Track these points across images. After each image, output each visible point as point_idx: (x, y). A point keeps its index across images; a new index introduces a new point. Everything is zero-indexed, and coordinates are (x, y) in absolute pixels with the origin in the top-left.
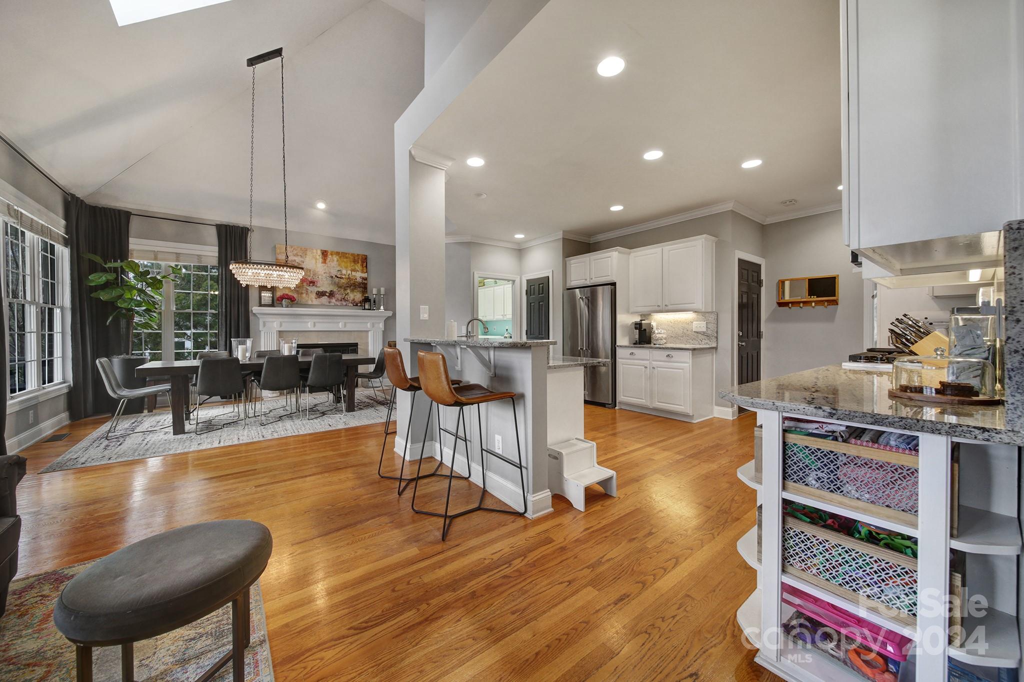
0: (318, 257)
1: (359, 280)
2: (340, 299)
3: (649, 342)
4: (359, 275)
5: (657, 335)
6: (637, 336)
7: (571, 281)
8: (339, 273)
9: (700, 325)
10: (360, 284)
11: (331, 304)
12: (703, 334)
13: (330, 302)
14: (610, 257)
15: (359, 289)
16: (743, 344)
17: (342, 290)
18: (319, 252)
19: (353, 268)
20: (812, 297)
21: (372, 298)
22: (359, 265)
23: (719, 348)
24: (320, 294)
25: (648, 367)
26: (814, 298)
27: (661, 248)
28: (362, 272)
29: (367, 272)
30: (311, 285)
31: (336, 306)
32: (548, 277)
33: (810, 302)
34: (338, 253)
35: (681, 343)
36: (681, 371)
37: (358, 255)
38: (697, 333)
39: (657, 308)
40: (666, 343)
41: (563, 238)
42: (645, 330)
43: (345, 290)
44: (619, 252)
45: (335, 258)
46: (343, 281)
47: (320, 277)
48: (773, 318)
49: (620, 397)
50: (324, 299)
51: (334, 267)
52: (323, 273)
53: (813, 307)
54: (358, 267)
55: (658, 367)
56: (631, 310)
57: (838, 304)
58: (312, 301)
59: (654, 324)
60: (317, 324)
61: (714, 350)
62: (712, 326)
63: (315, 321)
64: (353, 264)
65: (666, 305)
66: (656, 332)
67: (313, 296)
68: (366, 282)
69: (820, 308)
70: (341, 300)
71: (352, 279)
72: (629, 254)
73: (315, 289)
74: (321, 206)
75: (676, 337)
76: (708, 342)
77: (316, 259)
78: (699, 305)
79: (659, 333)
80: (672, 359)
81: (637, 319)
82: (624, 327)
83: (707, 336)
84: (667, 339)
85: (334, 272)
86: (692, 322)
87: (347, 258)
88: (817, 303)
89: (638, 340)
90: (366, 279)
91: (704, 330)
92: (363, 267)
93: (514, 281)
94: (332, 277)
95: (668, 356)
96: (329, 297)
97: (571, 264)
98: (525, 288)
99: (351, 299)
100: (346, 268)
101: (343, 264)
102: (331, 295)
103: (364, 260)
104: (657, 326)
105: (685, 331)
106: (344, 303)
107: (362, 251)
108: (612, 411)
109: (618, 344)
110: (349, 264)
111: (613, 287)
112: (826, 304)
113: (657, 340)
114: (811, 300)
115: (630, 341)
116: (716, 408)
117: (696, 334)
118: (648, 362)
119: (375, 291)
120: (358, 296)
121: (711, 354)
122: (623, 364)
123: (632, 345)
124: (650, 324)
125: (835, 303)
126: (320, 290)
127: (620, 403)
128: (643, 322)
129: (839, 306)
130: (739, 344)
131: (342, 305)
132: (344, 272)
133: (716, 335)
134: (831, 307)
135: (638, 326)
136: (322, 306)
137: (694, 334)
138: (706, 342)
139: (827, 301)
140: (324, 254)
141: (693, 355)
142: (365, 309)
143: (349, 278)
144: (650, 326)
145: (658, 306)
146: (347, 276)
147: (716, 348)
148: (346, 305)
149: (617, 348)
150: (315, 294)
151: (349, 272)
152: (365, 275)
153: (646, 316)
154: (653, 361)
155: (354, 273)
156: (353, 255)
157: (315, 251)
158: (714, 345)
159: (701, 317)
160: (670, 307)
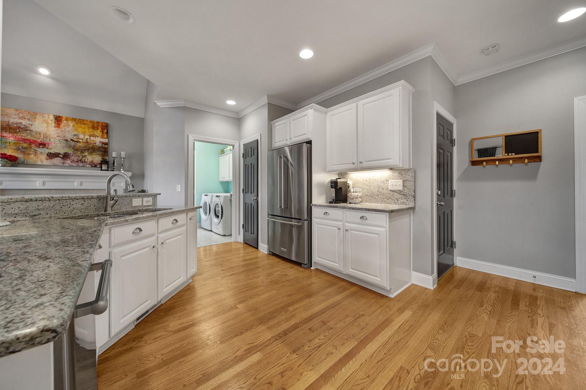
0: (50, 122)
1: (98, 144)
2: (75, 160)
3: (345, 200)
4: (98, 140)
5: (353, 194)
6: (334, 195)
7: (275, 143)
8: (76, 137)
9: (396, 184)
10: (99, 148)
11: (66, 165)
12: (399, 192)
13: (63, 163)
14: (306, 115)
15: (98, 152)
16: (442, 203)
17: (79, 153)
18: (52, 117)
19: (92, 133)
20: (510, 154)
21: (111, 160)
22: (99, 131)
23: (416, 208)
24: (51, 156)
25: (342, 229)
26: (514, 155)
27: (355, 104)
28: (102, 137)
29: (107, 138)
30: (41, 146)
31: (71, 167)
32: (258, 140)
33: (508, 160)
34: (74, 120)
35: (377, 202)
36: (376, 236)
37: (98, 122)
38: (393, 191)
39: (352, 166)
40: (361, 202)
41: (268, 103)
42: (341, 188)
43: (82, 152)
44: (314, 110)
45: (71, 124)
46: (79, 144)
47: (52, 140)
48: (465, 177)
49: (315, 258)
50: (57, 161)
51: (69, 131)
52: (56, 136)
53: (511, 165)
54: (98, 132)
55: (351, 230)
56: (328, 169)
57: (541, 161)
58: (42, 162)
59: (350, 182)
60: (47, 183)
61: (412, 210)
62: (410, 185)
63: (44, 180)
64: (91, 130)
65: (361, 163)
66: (352, 190)
67: (44, 157)
68: (106, 146)
69: (518, 166)
70: (77, 162)
71: (91, 144)
72: (326, 113)
73: (47, 151)
74: (44, 71)
75: (371, 196)
76: (405, 201)
77: (48, 123)
78: (396, 161)
79: (354, 192)
80: (367, 222)
81: (334, 177)
82: (321, 185)
83: (403, 195)
84: (363, 199)
85: (69, 136)
86: (387, 181)
87: (84, 124)
88: (515, 160)
89: (334, 198)
90: (107, 144)
91: (401, 188)
92: (103, 133)
93: (233, 146)
94: (67, 140)
95: (362, 218)
96: (62, 158)
97: (275, 127)
98: (242, 152)
99: (89, 160)
100: (84, 133)
101: (80, 129)
102: (66, 156)
103: (105, 128)
104: (353, 184)
105: (381, 190)
106: (81, 165)
107: (103, 120)
108: (307, 272)
109: (314, 202)
110: (87, 130)
111: (309, 145)
112: (526, 161)
113: (353, 199)
114: (508, 157)
115: (327, 199)
116: (414, 273)
117: (392, 193)
118: (341, 223)
119: (114, 155)
120: (97, 159)
121: (408, 215)
122: (317, 224)
123: (328, 204)
124: (346, 183)
125: (539, 159)
126: (52, 151)
127: (315, 263)
128: (339, 180)
129: (543, 164)
130: (438, 204)
131: (79, 166)
132: (81, 136)
133: (413, 194)
134: (533, 165)
135: (334, 184)
136: (55, 166)
137: (390, 192)
138: (403, 201)
139: (528, 158)
140: (58, 120)
141: (390, 217)
142: (102, 170)
143: (87, 142)
144: (346, 184)
145: (353, 163)
146: (85, 141)
147: (413, 209)
148: (84, 166)
149: (313, 207)
150: (46, 156)
151: (87, 137)
152: (106, 141)
153: (342, 174)
154: (347, 222)
155: (92, 138)
156: (91, 122)
157: (46, 116)
158: (411, 205)
159: (396, 174)
160: (365, 164)
